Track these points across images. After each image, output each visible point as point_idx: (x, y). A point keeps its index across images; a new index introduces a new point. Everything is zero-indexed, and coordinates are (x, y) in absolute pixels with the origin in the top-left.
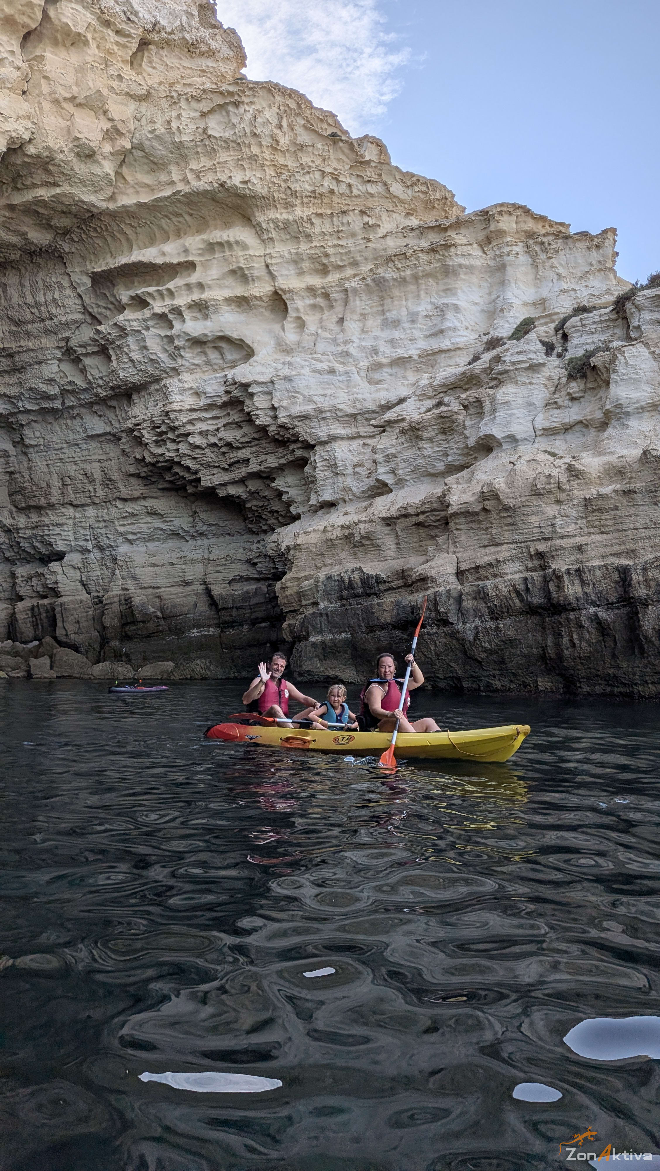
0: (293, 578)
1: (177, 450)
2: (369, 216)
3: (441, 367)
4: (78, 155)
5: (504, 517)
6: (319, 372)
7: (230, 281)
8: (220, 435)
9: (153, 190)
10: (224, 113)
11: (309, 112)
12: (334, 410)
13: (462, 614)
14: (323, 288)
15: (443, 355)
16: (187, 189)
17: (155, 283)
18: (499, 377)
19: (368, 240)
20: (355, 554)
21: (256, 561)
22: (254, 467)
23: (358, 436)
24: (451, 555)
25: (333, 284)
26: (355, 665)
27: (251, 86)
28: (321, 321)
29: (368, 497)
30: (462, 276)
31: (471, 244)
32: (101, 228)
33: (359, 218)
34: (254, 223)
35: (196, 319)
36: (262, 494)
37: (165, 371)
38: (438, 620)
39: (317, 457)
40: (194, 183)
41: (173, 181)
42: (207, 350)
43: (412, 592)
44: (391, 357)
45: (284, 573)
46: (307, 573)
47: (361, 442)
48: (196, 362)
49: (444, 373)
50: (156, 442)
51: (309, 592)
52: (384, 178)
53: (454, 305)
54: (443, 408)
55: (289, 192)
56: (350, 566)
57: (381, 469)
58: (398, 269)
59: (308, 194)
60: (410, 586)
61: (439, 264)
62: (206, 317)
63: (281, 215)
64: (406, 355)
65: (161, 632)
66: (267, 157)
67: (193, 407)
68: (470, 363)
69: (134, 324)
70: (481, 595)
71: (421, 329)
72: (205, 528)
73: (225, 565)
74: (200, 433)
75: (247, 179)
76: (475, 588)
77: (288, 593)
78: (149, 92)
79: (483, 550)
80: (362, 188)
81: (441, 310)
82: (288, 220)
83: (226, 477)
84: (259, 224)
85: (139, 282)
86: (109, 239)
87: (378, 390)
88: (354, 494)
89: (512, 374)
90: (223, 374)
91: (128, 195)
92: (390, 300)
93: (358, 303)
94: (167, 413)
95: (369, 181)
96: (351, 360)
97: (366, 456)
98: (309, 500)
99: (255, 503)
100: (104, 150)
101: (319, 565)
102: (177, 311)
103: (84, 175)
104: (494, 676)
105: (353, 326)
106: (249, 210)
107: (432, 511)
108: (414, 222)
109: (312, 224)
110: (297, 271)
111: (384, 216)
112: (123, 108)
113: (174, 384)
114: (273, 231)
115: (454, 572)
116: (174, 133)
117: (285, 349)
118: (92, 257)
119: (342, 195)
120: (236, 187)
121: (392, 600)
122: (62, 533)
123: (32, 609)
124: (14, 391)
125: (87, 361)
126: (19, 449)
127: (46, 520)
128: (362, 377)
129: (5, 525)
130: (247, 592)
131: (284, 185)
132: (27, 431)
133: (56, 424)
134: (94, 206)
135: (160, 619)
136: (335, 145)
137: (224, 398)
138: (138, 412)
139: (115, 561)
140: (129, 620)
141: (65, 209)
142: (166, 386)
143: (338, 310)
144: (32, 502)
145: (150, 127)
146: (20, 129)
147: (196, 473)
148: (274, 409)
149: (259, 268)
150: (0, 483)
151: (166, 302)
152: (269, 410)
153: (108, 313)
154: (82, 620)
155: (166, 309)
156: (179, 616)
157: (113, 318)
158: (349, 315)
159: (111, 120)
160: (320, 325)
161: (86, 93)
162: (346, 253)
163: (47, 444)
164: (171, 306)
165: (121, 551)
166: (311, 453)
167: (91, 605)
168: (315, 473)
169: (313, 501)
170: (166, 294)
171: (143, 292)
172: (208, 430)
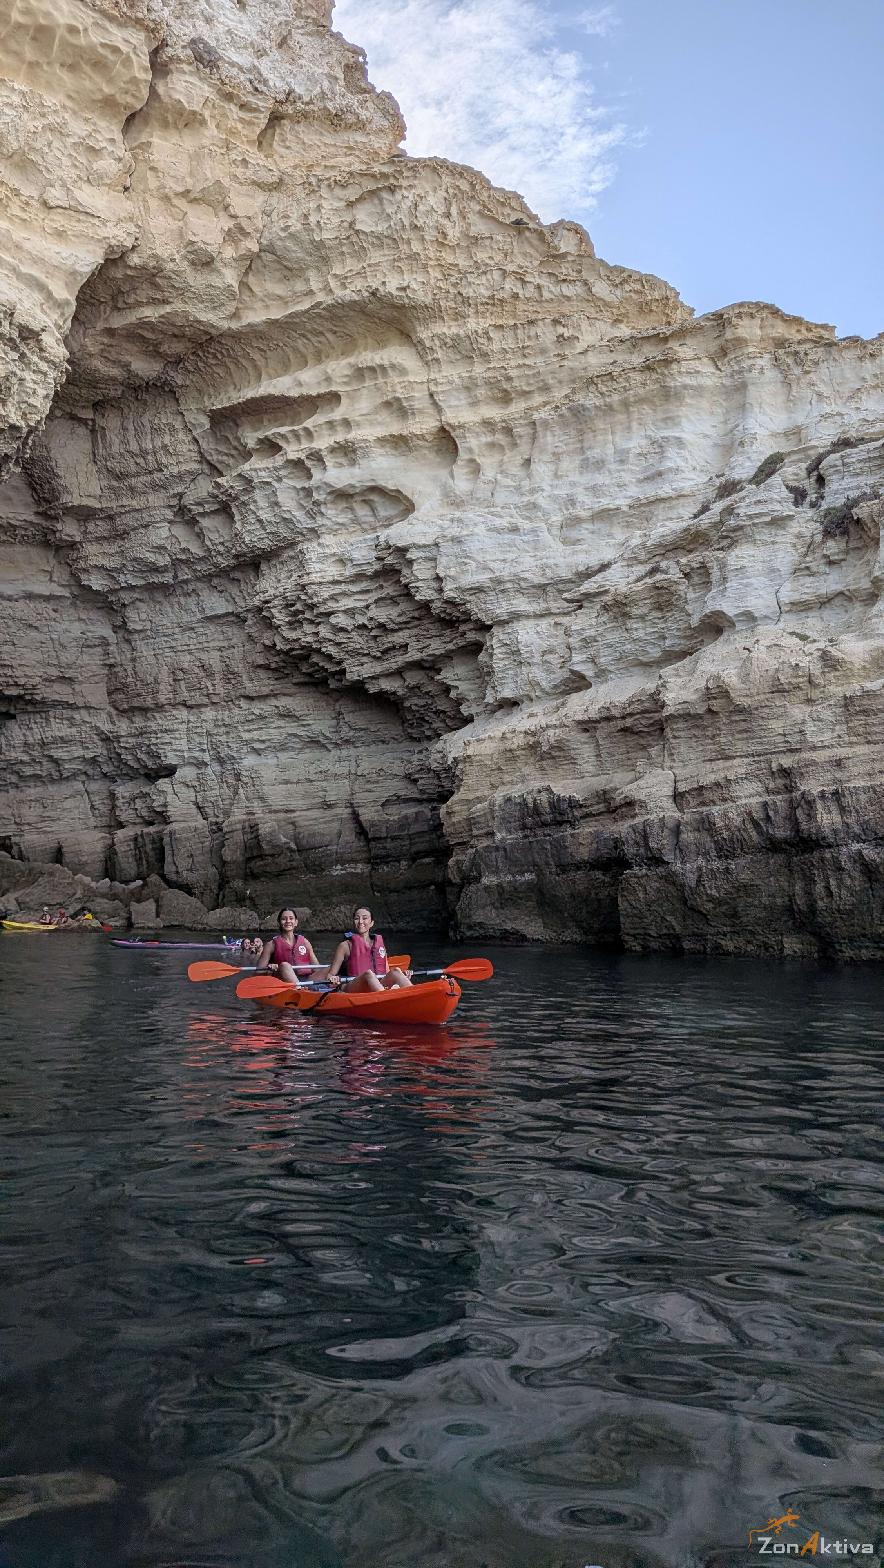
0: (461, 800)
1: (317, 634)
2: (564, 326)
3: (658, 521)
4: (192, 263)
5: (736, 721)
6: (498, 531)
7: (384, 416)
8: (370, 614)
9: (286, 303)
10: (376, 201)
11: (486, 194)
12: (517, 579)
13: (681, 850)
14: (504, 421)
15: (662, 505)
16: (329, 300)
17: (289, 421)
18: (732, 535)
19: (563, 357)
20: (542, 769)
21: (417, 776)
22: (413, 655)
23: (548, 614)
24: (667, 771)
25: (517, 416)
26: (542, 917)
27: (410, 164)
28: (501, 463)
29: (561, 693)
30: (688, 401)
31: (699, 358)
32: (222, 353)
33: (551, 329)
34: (415, 341)
35: (341, 465)
36: (425, 689)
37: (301, 533)
38: (649, 859)
39: (494, 641)
40: (339, 292)
41: (311, 291)
42: (354, 505)
43: (615, 821)
44: (592, 509)
45: (452, 793)
46: (479, 794)
47: (551, 621)
48: (340, 521)
49: (662, 529)
50: (290, 623)
51: (482, 819)
52: (585, 275)
53: (677, 438)
54: (659, 577)
55: (460, 299)
56: (536, 785)
57: (577, 657)
58: (602, 394)
59: (484, 300)
60: (614, 811)
61: (657, 386)
62: (353, 463)
63: (449, 328)
64: (612, 506)
65: (294, 868)
66: (431, 255)
67: (336, 578)
68: (695, 516)
69: (263, 474)
70: (705, 825)
71: (633, 472)
72: (352, 734)
73: (377, 782)
74: (345, 612)
75: (405, 284)
76: (697, 816)
77: (455, 819)
78: (281, 179)
79: (708, 766)
80: (556, 290)
81: (660, 446)
82: (458, 335)
83: (378, 668)
84: (421, 342)
85: (269, 421)
86: (232, 367)
87: (574, 553)
88: (542, 690)
89: (748, 531)
90: (375, 535)
91: (254, 310)
92: (591, 435)
93: (549, 439)
94: (303, 587)
95: (565, 281)
96: (539, 514)
97: (559, 641)
98: (484, 698)
99: (415, 701)
100: (224, 256)
101: (496, 784)
102: (317, 457)
103: (200, 287)
104: (725, 935)
105: (542, 470)
106: (409, 324)
107: (642, 712)
108: (624, 331)
109: (490, 339)
110: (470, 400)
111: (585, 325)
112: (249, 201)
113: (312, 550)
114: (438, 350)
115: (671, 794)
116: (312, 230)
117: (454, 501)
118: (211, 391)
119: (528, 299)
120: (392, 295)
121: (591, 830)
122: (173, 741)
123: (135, 839)
124: (114, 562)
125: (205, 522)
126: (120, 635)
127: (154, 726)
128: (554, 536)
129: (103, 733)
130: (406, 817)
131: (453, 291)
132: (130, 613)
133: (165, 603)
134: (213, 327)
135: (293, 852)
136: (519, 235)
137: (376, 566)
138: (267, 586)
139: (238, 777)
140: (255, 853)
141: (177, 332)
142: (303, 553)
143: (523, 449)
144: (136, 703)
145: (282, 223)
146: (122, 233)
147: (340, 663)
148: (439, 580)
149: (421, 398)
150: (96, 679)
151: (303, 445)
152: (432, 580)
153: (231, 461)
154: (196, 853)
155: (303, 455)
156: (318, 848)
157: (236, 467)
158: (538, 456)
159: (234, 217)
160: (499, 470)
161: (202, 185)
162: (534, 375)
163: (155, 629)
164: (309, 450)
165: (246, 765)
166: (487, 636)
167: (207, 834)
168: (491, 662)
169: (489, 698)
170: (302, 435)
171: (274, 433)
172: (355, 608)
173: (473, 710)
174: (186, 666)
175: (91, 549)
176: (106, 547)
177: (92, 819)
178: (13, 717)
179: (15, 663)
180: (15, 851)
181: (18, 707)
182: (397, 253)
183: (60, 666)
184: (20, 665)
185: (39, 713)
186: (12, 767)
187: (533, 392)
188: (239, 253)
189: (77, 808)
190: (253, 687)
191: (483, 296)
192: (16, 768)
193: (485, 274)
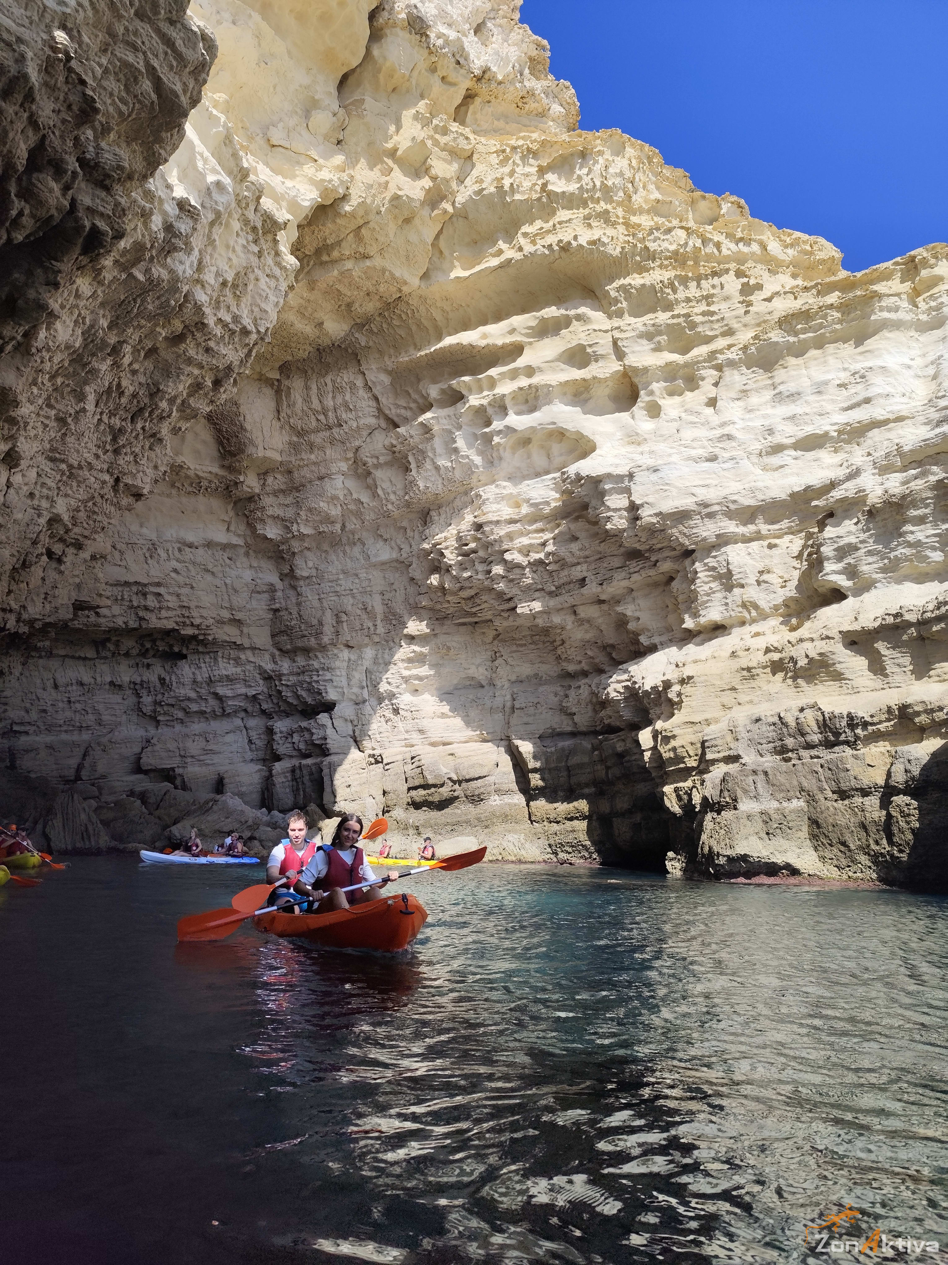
1: (489, 572)
2: (748, 276)
4: (395, 217)
6: (694, 460)
7: (564, 364)
8: (547, 550)
9: (474, 263)
10: (566, 167)
12: (724, 502)
14: (684, 365)
16: (518, 256)
17: (472, 371)
19: (748, 303)
20: (798, 686)
23: (758, 537)
25: (699, 360)
28: (683, 404)
31: (898, 294)
32: (406, 315)
33: (735, 279)
34: (599, 295)
35: (523, 411)
39: (697, 565)
40: (528, 248)
41: (500, 250)
42: (532, 450)
44: (796, 436)
46: (708, 716)
47: (765, 543)
50: (461, 564)
51: (719, 742)
56: (793, 703)
57: (829, 567)
59: (668, 255)
62: (534, 409)
63: (635, 280)
64: (819, 432)
65: (457, 797)
67: (512, 517)
69: (443, 422)
73: (534, 715)
74: (520, 549)
75: (596, 237)
78: (476, 148)
82: (643, 285)
84: (605, 295)
85: (451, 373)
86: (414, 328)
87: (784, 476)
91: (443, 270)
92: (782, 371)
93: (735, 378)
94: (479, 526)
96: (734, 444)
97: (775, 560)
98: (678, 625)
100: (423, 214)
102: (499, 403)
105: (730, 406)
106: (595, 278)
109: (674, 289)
111: (766, 275)
112: (446, 166)
113: (488, 492)
114: (623, 300)
116: (505, 192)
117: (637, 439)
118: (392, 351)
119: (708, 255)
120: (582, 248)
122: (334, 678)
123: (293, 771)
124: (289, 513)
125: (379, 474)
126: (286, 582)
127: (316, 664)
128: (753, 464)
129: (265, 671)
130: (563, 749)
131: (639, 245)
132: (298, 561)
133: (331, 552)
134: (405, 283)
135: (454, 782)
136: (693, 202)
137: (553, 505)
138: (437, 530)
139: (396, 711)
140: (417, 783)
141: (372, 288)
142: (478, 496)
143: (707, 389)
144: (300, 643)
145: (476, 187)
146: (336, 179)
147: (511, 599)
148: (633, 508)
149: (604, 345)
150: (262, 622)
151: (485, 393)
152: (625, 509)
153: (408, 414)
154: (353, 784)
155: (485, 402)
156: (477, 779)
157: (415, 419)
158: (724, 394)
159: (434, 179)
160: (682, 409)
161: (409, 144)
162: (718, 321)
163: (320, 575)
164: (492, 397)
165: (405, 699)
166: (687, 562)
167: (364, 766)
168: (693, 587)
169: (689, 623)
170: (485, 384)
171: (458, 383)
172: (531, 545)
173: (656, 640)
174: (349, 608)
175: (267, 501)
176: (282, 499)
177: (249, 753)
178: (184, 657)
179: (192, 605)
180: (178, 782)
181: (191, 647)
182: (587, 211)
183: (231, 608)
184: (197, 607)
185: (208, 653)
186: (181, 703)
187: (716, 337)
188: (436, 212)
189: (236, 742)
190: (415, 627)
191: (668, 251)
192: (183, 704)
193: (669, 231)
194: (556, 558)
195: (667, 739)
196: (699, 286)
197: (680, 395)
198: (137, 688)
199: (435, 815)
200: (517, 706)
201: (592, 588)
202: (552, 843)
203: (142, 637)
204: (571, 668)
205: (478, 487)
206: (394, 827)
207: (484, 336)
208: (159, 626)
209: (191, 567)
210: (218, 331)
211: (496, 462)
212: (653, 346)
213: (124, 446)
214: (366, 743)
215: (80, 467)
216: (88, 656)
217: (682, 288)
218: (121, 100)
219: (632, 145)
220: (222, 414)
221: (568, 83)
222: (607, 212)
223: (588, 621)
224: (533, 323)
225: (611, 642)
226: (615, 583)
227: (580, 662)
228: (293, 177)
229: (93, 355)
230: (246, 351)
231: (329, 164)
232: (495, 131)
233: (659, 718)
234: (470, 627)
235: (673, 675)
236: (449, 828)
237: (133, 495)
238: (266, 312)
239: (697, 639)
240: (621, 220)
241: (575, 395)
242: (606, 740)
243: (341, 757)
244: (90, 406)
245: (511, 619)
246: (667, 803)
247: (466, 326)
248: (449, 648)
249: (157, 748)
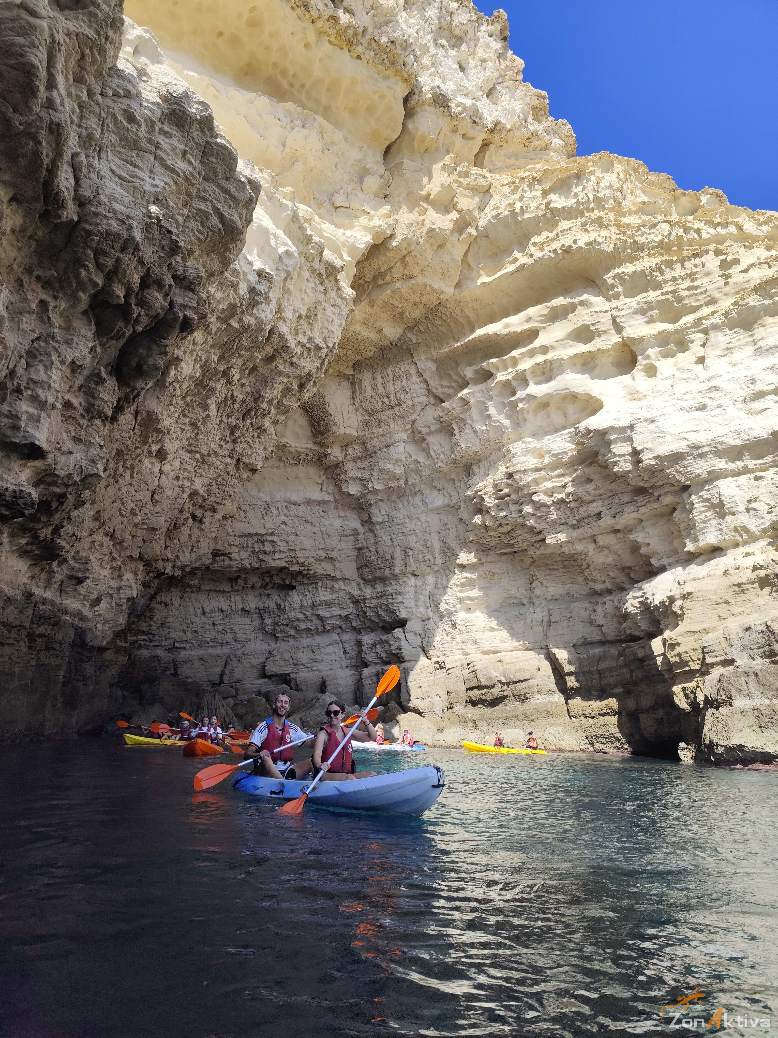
1: (521, 511)
2: (726, 254)
4: (431, 245)
6: (686, 410)
7: (573, 342)
8: (567, 491)
10: (565, 187)
12: (714, 444)
14: (675, 332)
16: (530, 261)
17: (498, 354)
19: (727, 276)
22: (607, 519)
23: (745, 471)
25: (687, 326)
28: (675, 364)
29: (769, 536)
32: (445, 316)
33: (715, 257)
34: (598, 284)
35: (541, 382)
37: (506, 437)
39: (693, 498)
40: (538, 254)
41: (515, 258)
42: (551, 412)
45: (663, 629)
46: (706, 626)
47: (752, 476)
48: (539, 423)
50: (498, 506)
51: (716, 648)
52: (733, 220)
55: (635, 246)
59: (655, 245)
62: (550, 379)
63: (628, 268)
65: (506, 697)
66: (610, 217)
67: (537, 466)
69: (478, 396)
73: (568, 627)
74: (545, 491)
75: (592, 239)
78: (492, 183)
80: (712, 232)
82: (634, 272)
83: (573, 534)
84: (603, 283)
85: (482, 356)
86: (452, 325)
90: (573, 429)
91: (472, 279)
93: (720, 338)
94: (510, 475)
95: (719, 224)
96: (721, 394)
100: (453, 239)
101: (725, 615)
102: (521, 377)
103: (435, 263)
105: (717, 363)
106: (592, 272)
109: (661, 271)
112: (469, 200)
113: (517, 447)
114: (618, 285)
116: (517, 214)
117: (637, 396)
118: (436, 345)
119: (690, 241)
120: (581, 249)
122: (405, 601)
123: (377, 675)
124: (365, 474)
125: (431, 439)
126: (366, 527)
127: (390, 590)
128: (738, 410)
129: (354, 597)
130: (594, 656)
131: (629, 240)
132: (374, 510)
133: (398, 501)
134: (443, 292)
135: (503, 684)
136: (675, 199)
137: (570, 454)
138: (478, 480)
139: (454, 626)
140: (473, 684)
141: (417, 300)
142: (509, 451)
143: (696, 350)
144: (378, 574)
145: (494, 213)
146: (384, 224)
147: (540, 532)
148: (636, 453)
149: (605, 322)
150: (349, 559)
151: (510, 370)
152: (629, 455)
153: (451, 391)
154: (424, 685)
155: (509, 377)
156: (522, 681)
157: (456, 394)
158: (711, 354)
159: (460, 212)
160: (676, 368)
161: (438, 189)
162: (701, 293)
163: (391, 521)
164: (515, 373)
165: (461, 616)
166: (685, 495)
167: (432, 670)
168: (691, 516)
169: (690, 547)
170: (509, 363)
171: (488, 364)
172: (554, 488)
173: (665, 561)
174: (414, 545)
175: (349, 466)
176: (360, 464)
177: (345, 661)
178: (294, 588)
179: (297, 548)
180: (293, 684)
181: (298, 580)
182: (584, 219)
183: (326, 549)
184: (301, 549)
185: (311, 584)
186: (292, 623)
187: (701, 306)
188: (463, 236)
189: (334, 652)
190: (465, 557)
191: (654, 242)
192: (294, 624)
193: (654, 225)
194: (575, 497)
195: (673, 646)
196: (683, 267)
197: (673, 356)
198: (261, 612)
199: (488, 710)
200: (553, 620)
201: (607, 521)
202: (589, 735)
203: (263, 574)
204: (598, 587)
205: (508, 444)
206: (456, 721)
207: (507, 326)
208: (274, 565)
209: (295, 520)
210: (298, 350)
211: (522, 423)
212: (646, 319)
213: (239, 437)
214: (432, 652)
215: (209, 455)
216: (226, 589)
217: (668, 270)
218: (200, 232)
219: (620, 161)
220: (313, 404)
221: (565, 121)
222: (600, 218)
223: (607, 548)
224: (545, 312)
225: (628, 564)
226: (626, 516)
227: (605, 582)
228: (352, 227)
229: (210, 379)
230: (320, 361)
231: (378, 213)
232: (508, 167)
233: (667, 628)
234: (510, 556)
235: (676, 592)
236: (501, 722)
237: (251, 470)
238: (332, 331)
239: (698, 560)
240: (613, 223)
241: (584, 365)
242: (628, 647)
243: (413, 663)
244: (213, 412)
245: (542, 548)
246: (677, 701)
247: (493, 319)
248: (493, 574)
249: (276, 658)
